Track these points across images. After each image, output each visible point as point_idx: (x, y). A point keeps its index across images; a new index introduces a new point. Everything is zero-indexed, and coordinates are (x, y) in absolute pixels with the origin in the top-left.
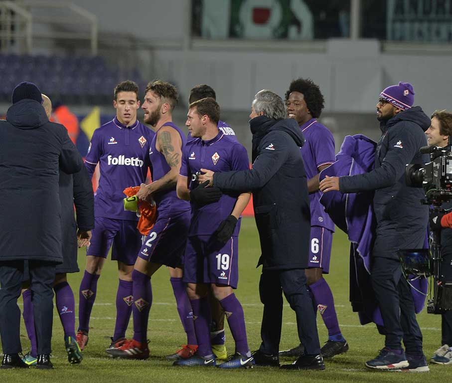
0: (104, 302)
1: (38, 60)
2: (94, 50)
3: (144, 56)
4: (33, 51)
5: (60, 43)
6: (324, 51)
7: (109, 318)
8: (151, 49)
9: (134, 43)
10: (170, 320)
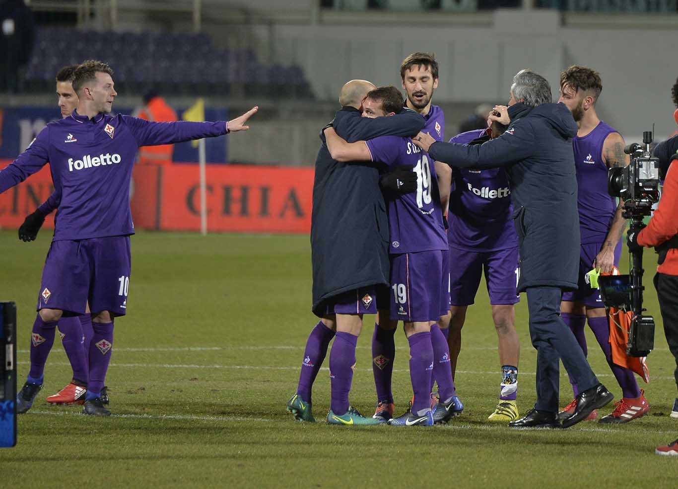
0: (211, 346)
1: (125, 39)
2: (197, 26)
3: (262, 32)
4: (119, 27)
5: (153, 16)
6: (489, 25)
7: (217, 367)
8: (270, 23)
9: (248, 16)
10: (295, 368)
